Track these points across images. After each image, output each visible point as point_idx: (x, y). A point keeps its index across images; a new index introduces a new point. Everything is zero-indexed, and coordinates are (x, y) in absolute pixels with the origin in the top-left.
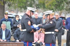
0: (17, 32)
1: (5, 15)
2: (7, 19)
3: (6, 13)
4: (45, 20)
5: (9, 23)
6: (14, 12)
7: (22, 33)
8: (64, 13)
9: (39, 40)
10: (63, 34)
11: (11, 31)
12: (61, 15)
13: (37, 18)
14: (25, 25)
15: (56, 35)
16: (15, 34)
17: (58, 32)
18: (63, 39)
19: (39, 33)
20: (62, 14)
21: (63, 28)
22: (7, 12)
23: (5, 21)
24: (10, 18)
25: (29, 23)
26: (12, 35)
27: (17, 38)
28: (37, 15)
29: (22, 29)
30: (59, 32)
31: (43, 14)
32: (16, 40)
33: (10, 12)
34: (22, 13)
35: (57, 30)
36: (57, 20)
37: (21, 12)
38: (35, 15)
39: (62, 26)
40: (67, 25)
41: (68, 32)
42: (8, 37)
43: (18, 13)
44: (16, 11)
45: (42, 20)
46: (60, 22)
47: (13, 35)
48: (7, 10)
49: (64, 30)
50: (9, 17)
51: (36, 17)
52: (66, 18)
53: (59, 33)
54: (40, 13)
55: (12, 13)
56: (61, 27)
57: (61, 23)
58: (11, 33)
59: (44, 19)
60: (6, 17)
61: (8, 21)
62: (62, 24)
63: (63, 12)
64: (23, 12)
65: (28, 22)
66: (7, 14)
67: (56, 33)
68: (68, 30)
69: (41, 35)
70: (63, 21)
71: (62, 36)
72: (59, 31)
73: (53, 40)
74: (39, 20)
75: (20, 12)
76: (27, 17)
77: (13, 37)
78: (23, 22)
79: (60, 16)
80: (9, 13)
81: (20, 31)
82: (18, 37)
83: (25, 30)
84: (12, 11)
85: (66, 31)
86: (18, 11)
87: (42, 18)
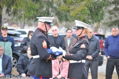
0: (22, 60)
1: (2, 31)
2: (5, 38)
3: (5, 27)
4: (71, 39)
5: (9, 44)
6: (18, 26)
7: (32, 62)
8: (103, 29)
9: (60, 73)
10: (101, 64)
11: (12, 58)
12: (98, 32)
13: (57, 36)
14: (37, 48)
15: (89, 66)
16: (20, 63)
17: (92, 60)
18: (101, 73)
19: (60, 62)
20: (99, 29)
21: (100, 53)
22: (5, 25)
23: (3, 41)
24: (11, 36)
25: (45, 44)
26: (14, 66)
27: (23, 71)
28: (56, 30)
29: (33, 54)
30: (94, 60)
31: (67, 29)
32: (20, 74)
33: (10, 25)
34: (31, 27)
35: (90, 57)
36: (90, 40)
37: (30, 25)
38: (53, 31)
39: (98, 50)
40: (107, 48)
41: (108, 60)
42: (7, 68)
43: (25, 27)
44: (21, 24)
45: (65, 39)
46: (95, 43)
47: (16, 65)
48: (5, 22)
49: (103, 57)
50: (9, 35)
51: (55, 34)
52: (106, 37)
53: (94, 62)
54: (62, 27)
55: (15, 27)
56: (97, 52)
57: (97, 45)
58: (13, 62)
59: (69, 37)
60: (5, 35)
61: (7, 41)
62: (98, 47)
63: (100, 27)
64: (33, 25)
65: (43, 42)
66: (6, 29)
67: (88, 62)
68: (109, 57)
69: (63, 66)
70: (101, 41)
71: (99, 68)
72: (94, 58)
73: (83, 74)
74: (61, 40)
75: (27, 25)
76: (40, 34)
77: (16, 69)
78: (34, 42)
79: (96, 33)
80: (9, 28)
81: (28, 58)
82: (24, 69)
83: (38, 56)
84: (14, 23)
85: (105, 58)
86: (24, 24)
87: (65, 36)
